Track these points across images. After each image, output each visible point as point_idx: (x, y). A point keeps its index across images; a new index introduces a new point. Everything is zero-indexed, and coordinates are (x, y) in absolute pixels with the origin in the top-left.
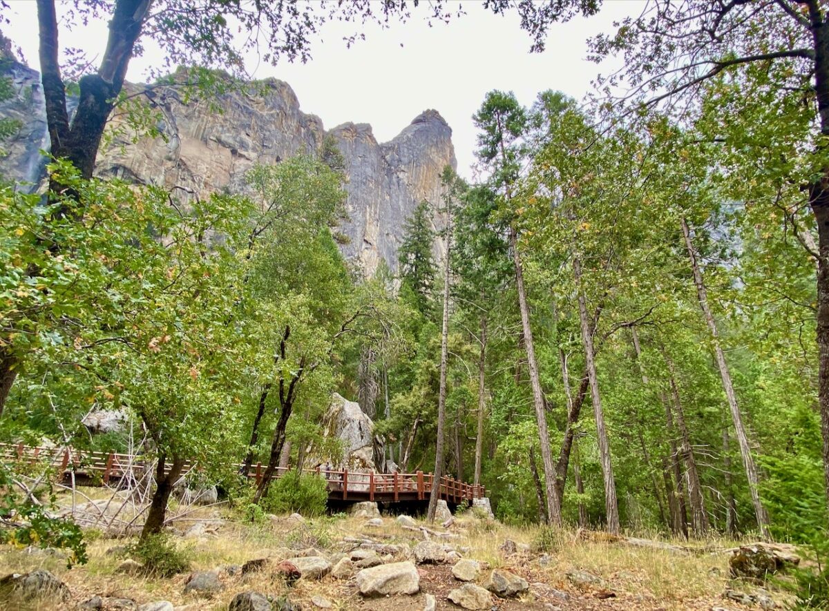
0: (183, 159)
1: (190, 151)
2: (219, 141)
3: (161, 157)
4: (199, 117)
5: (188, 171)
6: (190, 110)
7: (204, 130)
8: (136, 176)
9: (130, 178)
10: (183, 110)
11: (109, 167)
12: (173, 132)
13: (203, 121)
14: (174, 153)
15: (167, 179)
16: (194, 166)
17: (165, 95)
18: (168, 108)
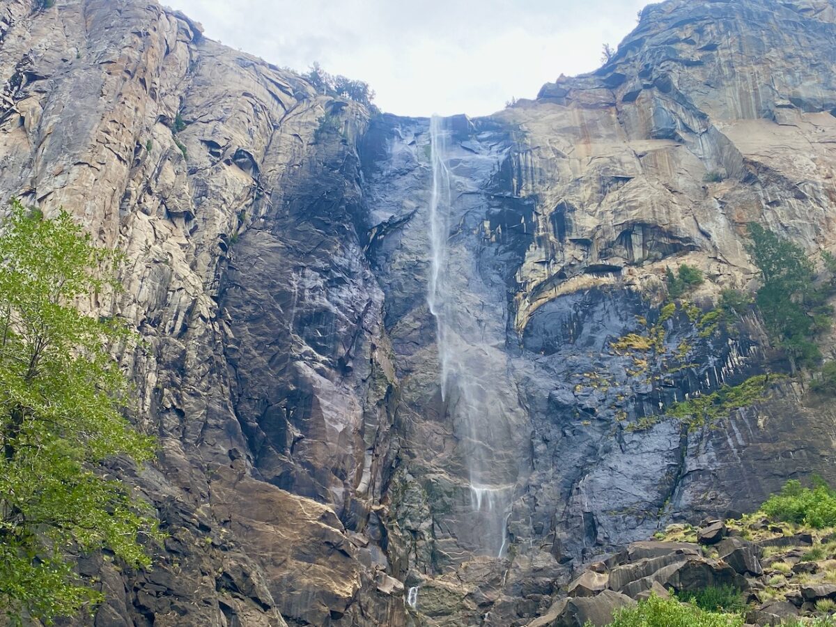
0: (755, 159)
1: (755, 141)
2: (797, 103)
3: (696, 181)
4: (734, 74)
5: (780, 179)
6: (710, 69)
7: (756, 95)
8: (670, 234)
9: (659, 244)
10: (696, 74)
11: (615, 235)
12: (696, 125)
13: (744, 79)
14: (719, 163)
15: (736, 218)
16: (787, 165)
17: (647, 66)
18: (664, 86)
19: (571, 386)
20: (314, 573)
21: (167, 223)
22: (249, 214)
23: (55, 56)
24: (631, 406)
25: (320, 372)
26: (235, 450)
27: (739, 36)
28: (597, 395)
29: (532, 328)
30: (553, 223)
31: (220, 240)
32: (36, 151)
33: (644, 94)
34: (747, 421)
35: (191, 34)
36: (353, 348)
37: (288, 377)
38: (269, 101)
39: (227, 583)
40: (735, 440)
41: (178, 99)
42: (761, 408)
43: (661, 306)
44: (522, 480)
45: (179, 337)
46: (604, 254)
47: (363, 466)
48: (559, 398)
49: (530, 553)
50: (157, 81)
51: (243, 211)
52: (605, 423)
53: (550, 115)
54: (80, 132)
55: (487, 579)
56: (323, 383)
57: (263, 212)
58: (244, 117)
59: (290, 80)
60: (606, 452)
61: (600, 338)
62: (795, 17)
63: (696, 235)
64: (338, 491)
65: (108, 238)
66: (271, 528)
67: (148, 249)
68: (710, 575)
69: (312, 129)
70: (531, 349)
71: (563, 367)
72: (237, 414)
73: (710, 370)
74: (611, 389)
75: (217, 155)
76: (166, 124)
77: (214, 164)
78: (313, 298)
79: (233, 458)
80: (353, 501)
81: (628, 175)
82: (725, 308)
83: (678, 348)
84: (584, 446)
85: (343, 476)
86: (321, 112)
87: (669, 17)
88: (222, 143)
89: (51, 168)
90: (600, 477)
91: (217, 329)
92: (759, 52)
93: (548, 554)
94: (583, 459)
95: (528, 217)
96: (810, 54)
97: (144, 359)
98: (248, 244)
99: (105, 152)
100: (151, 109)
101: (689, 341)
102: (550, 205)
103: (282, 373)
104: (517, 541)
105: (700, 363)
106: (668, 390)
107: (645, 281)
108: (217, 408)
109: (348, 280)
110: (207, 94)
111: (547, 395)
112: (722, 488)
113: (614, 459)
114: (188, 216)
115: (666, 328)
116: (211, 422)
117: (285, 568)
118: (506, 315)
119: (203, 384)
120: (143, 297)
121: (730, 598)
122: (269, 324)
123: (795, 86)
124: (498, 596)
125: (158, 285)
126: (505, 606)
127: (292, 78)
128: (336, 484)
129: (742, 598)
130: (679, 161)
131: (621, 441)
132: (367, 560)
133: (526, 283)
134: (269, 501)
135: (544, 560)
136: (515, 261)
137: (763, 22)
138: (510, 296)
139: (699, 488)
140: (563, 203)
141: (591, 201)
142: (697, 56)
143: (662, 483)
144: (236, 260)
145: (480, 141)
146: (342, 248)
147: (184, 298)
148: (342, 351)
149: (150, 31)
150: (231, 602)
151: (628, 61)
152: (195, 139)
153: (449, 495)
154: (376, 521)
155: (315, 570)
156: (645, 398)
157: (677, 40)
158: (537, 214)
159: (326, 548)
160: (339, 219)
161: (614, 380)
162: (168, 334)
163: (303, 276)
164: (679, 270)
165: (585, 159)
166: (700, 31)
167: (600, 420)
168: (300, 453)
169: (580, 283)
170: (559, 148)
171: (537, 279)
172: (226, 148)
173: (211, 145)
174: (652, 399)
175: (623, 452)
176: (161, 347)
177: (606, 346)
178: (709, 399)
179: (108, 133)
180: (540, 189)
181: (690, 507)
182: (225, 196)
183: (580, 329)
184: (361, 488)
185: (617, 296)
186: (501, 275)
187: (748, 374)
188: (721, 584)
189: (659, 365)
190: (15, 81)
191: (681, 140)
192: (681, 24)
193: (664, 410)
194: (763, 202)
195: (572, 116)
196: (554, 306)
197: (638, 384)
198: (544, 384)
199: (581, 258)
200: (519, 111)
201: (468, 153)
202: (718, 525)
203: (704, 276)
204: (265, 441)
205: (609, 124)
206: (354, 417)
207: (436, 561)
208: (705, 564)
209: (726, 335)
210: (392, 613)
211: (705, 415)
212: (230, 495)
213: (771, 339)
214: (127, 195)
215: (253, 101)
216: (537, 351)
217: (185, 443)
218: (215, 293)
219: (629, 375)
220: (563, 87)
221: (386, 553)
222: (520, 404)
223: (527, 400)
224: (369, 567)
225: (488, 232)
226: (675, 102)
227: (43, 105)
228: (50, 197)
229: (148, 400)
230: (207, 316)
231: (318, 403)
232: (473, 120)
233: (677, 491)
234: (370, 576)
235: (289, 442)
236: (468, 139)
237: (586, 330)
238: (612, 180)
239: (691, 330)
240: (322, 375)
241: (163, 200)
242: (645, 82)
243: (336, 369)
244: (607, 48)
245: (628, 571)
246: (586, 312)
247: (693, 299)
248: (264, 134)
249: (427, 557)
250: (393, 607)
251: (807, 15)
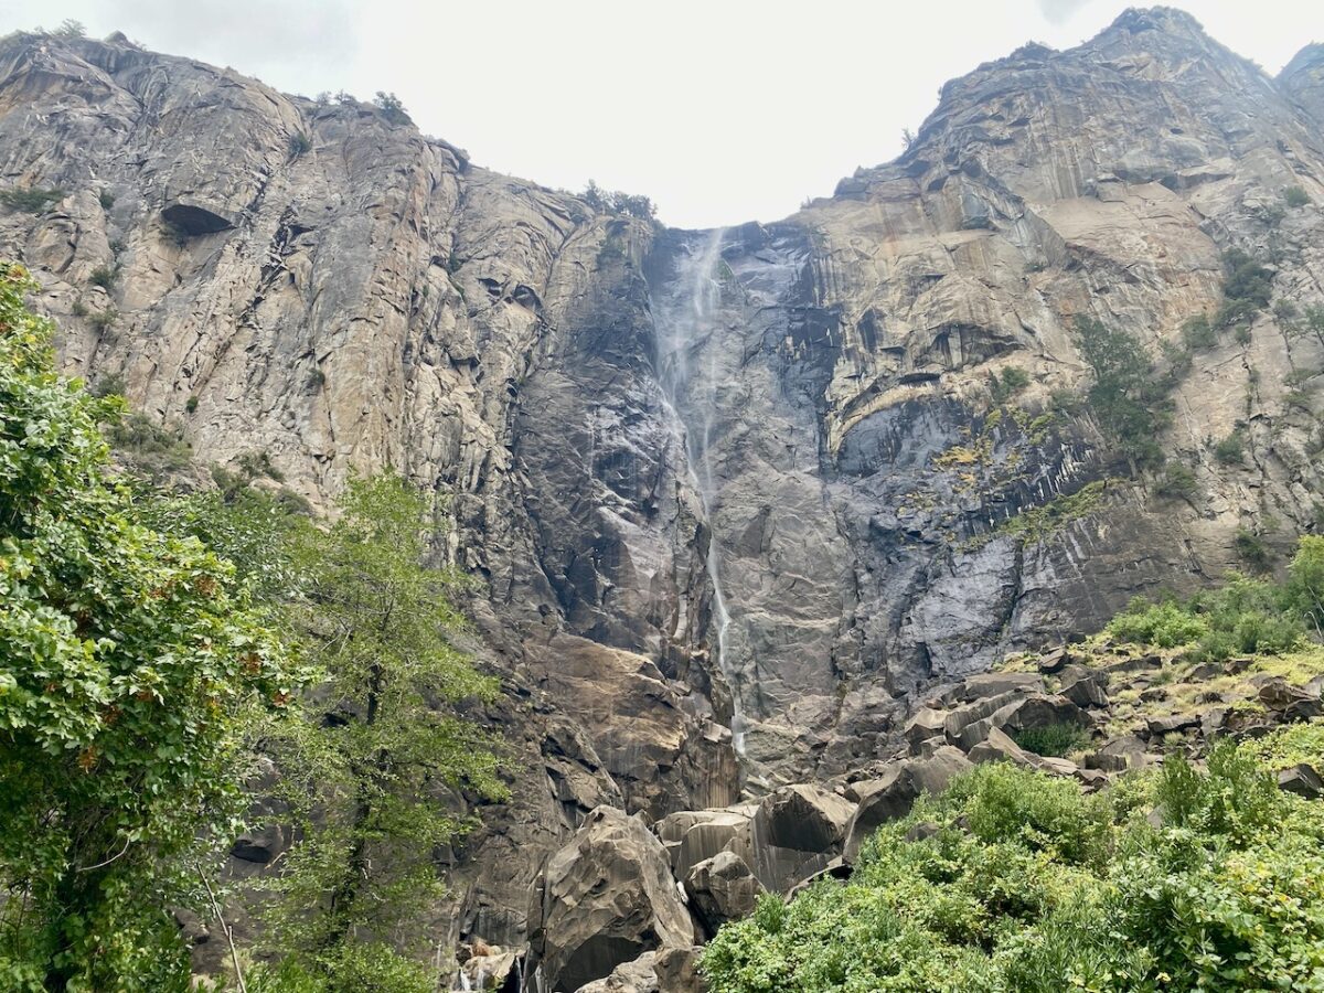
0: (1079, 243)
1: (1077, 223)
2: (1122, 175)
3: (1015, 273)
4: (1050, 148)
5: (1108, 263)
6: (1023, 147)
7: (1076, 170)
8: (990, 334)
9: (979, 346)
10: (1007, 154)
11: (930, 340)
12: (1011, 210)
13: (1061, 154)
14: (1039, 250)
15: (1061, 310)
16: (1114, 246)
17: (952, 149)
18: (973, 170)
19: (893, 509)
20: (638, 728)
21: (452, 372)
22: (536, 353)
23: (319, 204)
24: (960, 526)
25: (625, 516)
26: (546, 606)
27: (1053, 107)
28: (922, 516)
29: (846, 449)
30: (862, 333)
31: (508, 385)
32: (310, 309)
33: (951, 180)
34: (1086, 533)
35: (457, 163)
36: (657, 488)
37: (591, 524)
38: (545, 229)
39: (553, 747)
40: (1075, 554)
41: (450, 237)
42: (1101, 517)
43: (985, 414)
44: (847, 613)
45: (477, 492)
46: (919, 362)
47: (678, 612)
48: (881, 524)
49: (862, 690)
50: (426, 219)
51: (529, 351)
52: (933, 545)
53: (851, 213)
54: (354, 285)
55: (818, 719)
56: (628, 528)
57: (550, 350)
58: (521, 249)
59: (566, 203)
60: (936, 577)
61: (922, 454)
62: (1114, 78)
63: (1019, 332)
64: (655, 639)
65: (395, 396)
66: (589, 684)
67: (435, 402)
68: (1051, 712)
69: (593, 254)
70: (848, 472)
71: (883, 489)
72: (543, 568)
73: (1042, 480)
74: (937, 509)
75: (497, 293)
76: (441, 266)
77: (494, 303)
78: (611, 438)
79: (544, 614)
80: (671, 648)
81: (942, 272)
82: (1056, 410)
83: (1006, 459)
84: (912, 572)
85: (658, 623)
86: (601, 234)
87: (973, 91)
88: (500, 280)
89: (328, 326)
90: (931, 605)
91: (514, 481)
92: (1077, 122)
93: (881, 690)
94: (911, 586)
95: (834, 329)
96: (1135, 119)
97: (443, 519)
98: (538, 386)
99: (382, 304)
100: (424, 250)
101: (1018, 450)
102: (857, 313)
103: (585, 521)
104: (847, 678)
105: (1032, 473)
106: (998, 505)
107: (966, 387)
108: (523, 563)
109: (646, 415)
110: (479, 227)
111: (868, 522)
112: (1064, 607)
113: (945, 583)
114: (473, 363)
115: (992, 437)
116: (518, 578)
117: (608, 724)
118: (817, 439)
119: (507, 539)
120: (434, 455)
121: (1073, 736)
122: (567, 469)
123: (1120, 157)
124: (831, 737)
125: (449, 440)
126: (839, 747)
127: (565, 199)
128: (652, 632)
129: (1086, 735)
130: (995, 252)
131: (951, 564)
132: (691, 709)
133: (836, 402)
134: (584, 656)
135: (877, 695)
136: (823, 378)
137: (1079, 87)
138: (821, 418)
139: (1038, 608)
140: (870, 311)
141: (901, 305)
142: (1007, 134)
143: (997, 606)
144: (527, 405)
145: (776, 249)
146: (636, 382)
147: (478, 451)
148: (646, 492)
149: (415, 167)
150: (557, 766)
151: (930, 145)
152: (472, 278)
153: (771, 633)
154: (696, 667)
155: (638, 724)
156: (974, 515)
157: (984, 118)
158: (844, 324)
159: (648, 700)
160: (630, 351)
161: (939, 498)
162: (465, 490)
163: (598, 416)
164: (1003, 373)
165: (891, 259)
166: (1009, 105)
167: (927, 543)
168: (612, 603)
169: (895, 396)
170: (862, 249)
171: (848, 395)
172: (505, 285)
173: (489, 283)
174: (982, 516)
175: (954, 576)
176: (459, 505)
177: (929, 461)
178: (1044, 511)
179: (382, 283)
180: (845, 296)
181: (1030, 630)
182: (509, 338)
183: (899, 446)
184: (678, 634)
185: (937, 407)
186: (809, 395)
187: (1086, 480)
188: (1063, 721)
189: (987, 478)
190: (281, 235)
191: (995, 229)
192: (986, 99)
193: (995, 527)
194: (1091, 290)
195: (874, 212)
196: (868, 422)
197: (965, 501)
198: (863, 509)
199: (895, 368)
200: (815, 211)
201: (763, 264)
202: (1059, 653)
203: (1030, 376)
204: (574, 593)
205: (915, 218)
206: (664, 561)
207: (763, 704)
208: (1044, 702)
209: (1058, 441)
210: (722, 761)
211: (1040, 529)
212: (545, 653)
213: (1108, 440)
214: (409, 347)
215: (529, 231)
216: (853, 473)
217: (494, 603)
218: (508, 442)
219: (955, 492)
220: (861, 181)
221: (711, 700)
222: (839, 532)
223: (847, 527)
224: (694, 715)
225: (792, 349)
226: (986, 187)
227: (313, 257)
228: (330, 358)
229: (452, 561)
230: (503, 468)
231: (626, 550)
232: (765, 227)
233: (1014, 613)
234: (696, 725)
235: (600, 593)
236: (763, 248)
237: (906, 447)
238: (921, 280)
239: (1019, 438)
240: (627, 519)
241: (446, 348)
242: (952, 168)
243: (641, 511)
244: (906, 133)
245: (965, 714)
246: (903, 427)
247: (1020, 404)
248: (543, 265)
249: (753, 700)
250: (722, 756)
251: (1129, 74)
